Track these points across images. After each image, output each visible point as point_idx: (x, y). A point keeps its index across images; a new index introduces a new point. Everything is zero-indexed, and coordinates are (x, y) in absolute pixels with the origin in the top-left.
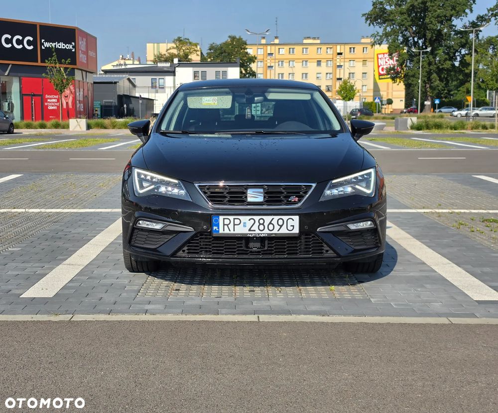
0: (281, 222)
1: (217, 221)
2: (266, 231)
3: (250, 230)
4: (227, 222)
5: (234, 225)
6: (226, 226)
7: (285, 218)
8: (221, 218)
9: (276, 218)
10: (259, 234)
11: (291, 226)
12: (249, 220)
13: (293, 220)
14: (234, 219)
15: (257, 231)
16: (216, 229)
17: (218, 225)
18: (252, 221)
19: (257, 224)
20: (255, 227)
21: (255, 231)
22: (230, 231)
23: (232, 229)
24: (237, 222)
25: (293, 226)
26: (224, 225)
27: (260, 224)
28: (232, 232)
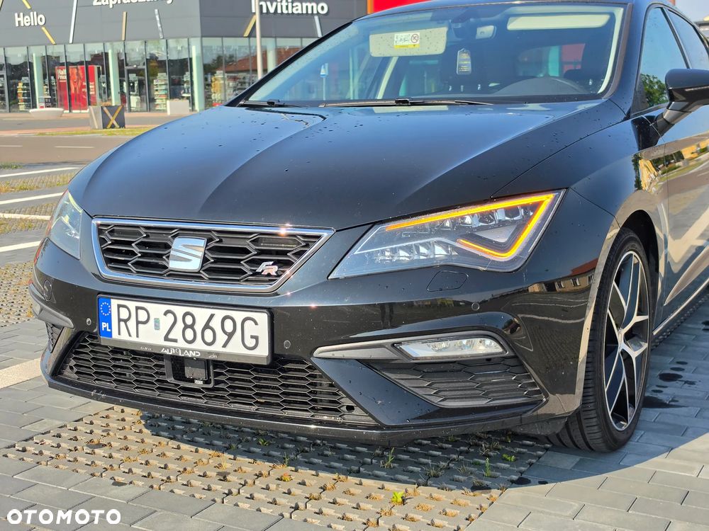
0: (229, 326)
1: (107, 309)
2: (199, 345)
3: (166, 339)
4: (124, 314)
5: (138, 323)
6: (122, 324)
7: (239, 316)
8: (114, 303)
9: (220, 314)
10: (183, 350)
11: (252, 337)
12: (165, 314)
13: (256, 323)
14: (137, 308)
15: (181, 344)
16: (105, 328)
17: (109, 320)
18: (170, 318)
19: (180, 325)
20: (176, 333)
21: (175, 341)
22: (130, 335)
23: (133, 331)
24: (143, 316)
25: (256, 338)
26: (120, 320)
27: (186, 327)
28: (134, 339)
